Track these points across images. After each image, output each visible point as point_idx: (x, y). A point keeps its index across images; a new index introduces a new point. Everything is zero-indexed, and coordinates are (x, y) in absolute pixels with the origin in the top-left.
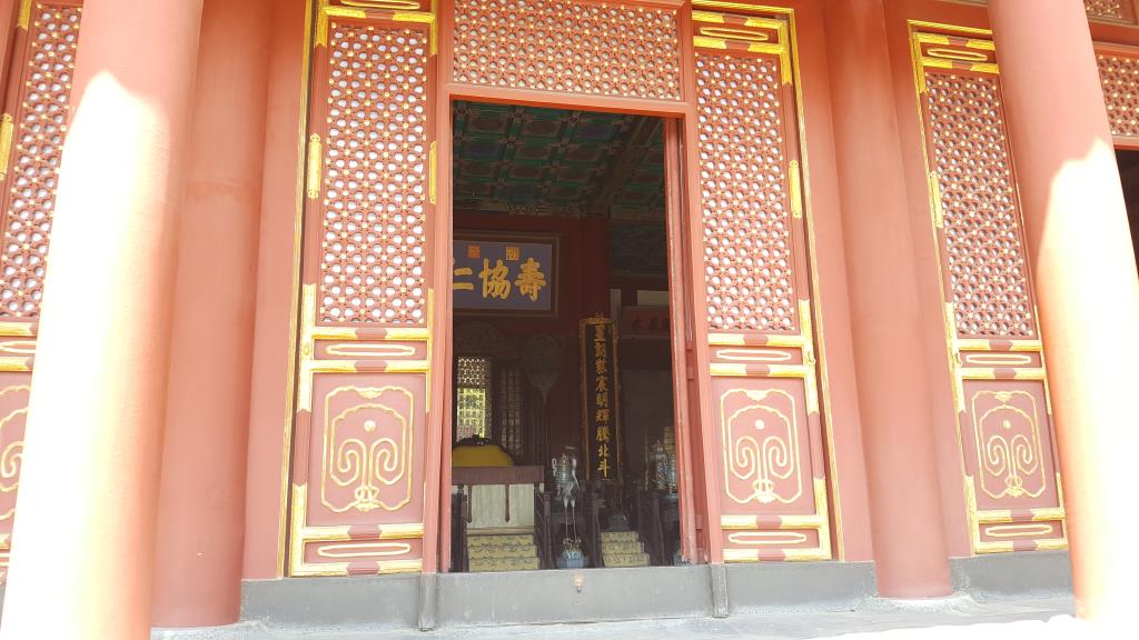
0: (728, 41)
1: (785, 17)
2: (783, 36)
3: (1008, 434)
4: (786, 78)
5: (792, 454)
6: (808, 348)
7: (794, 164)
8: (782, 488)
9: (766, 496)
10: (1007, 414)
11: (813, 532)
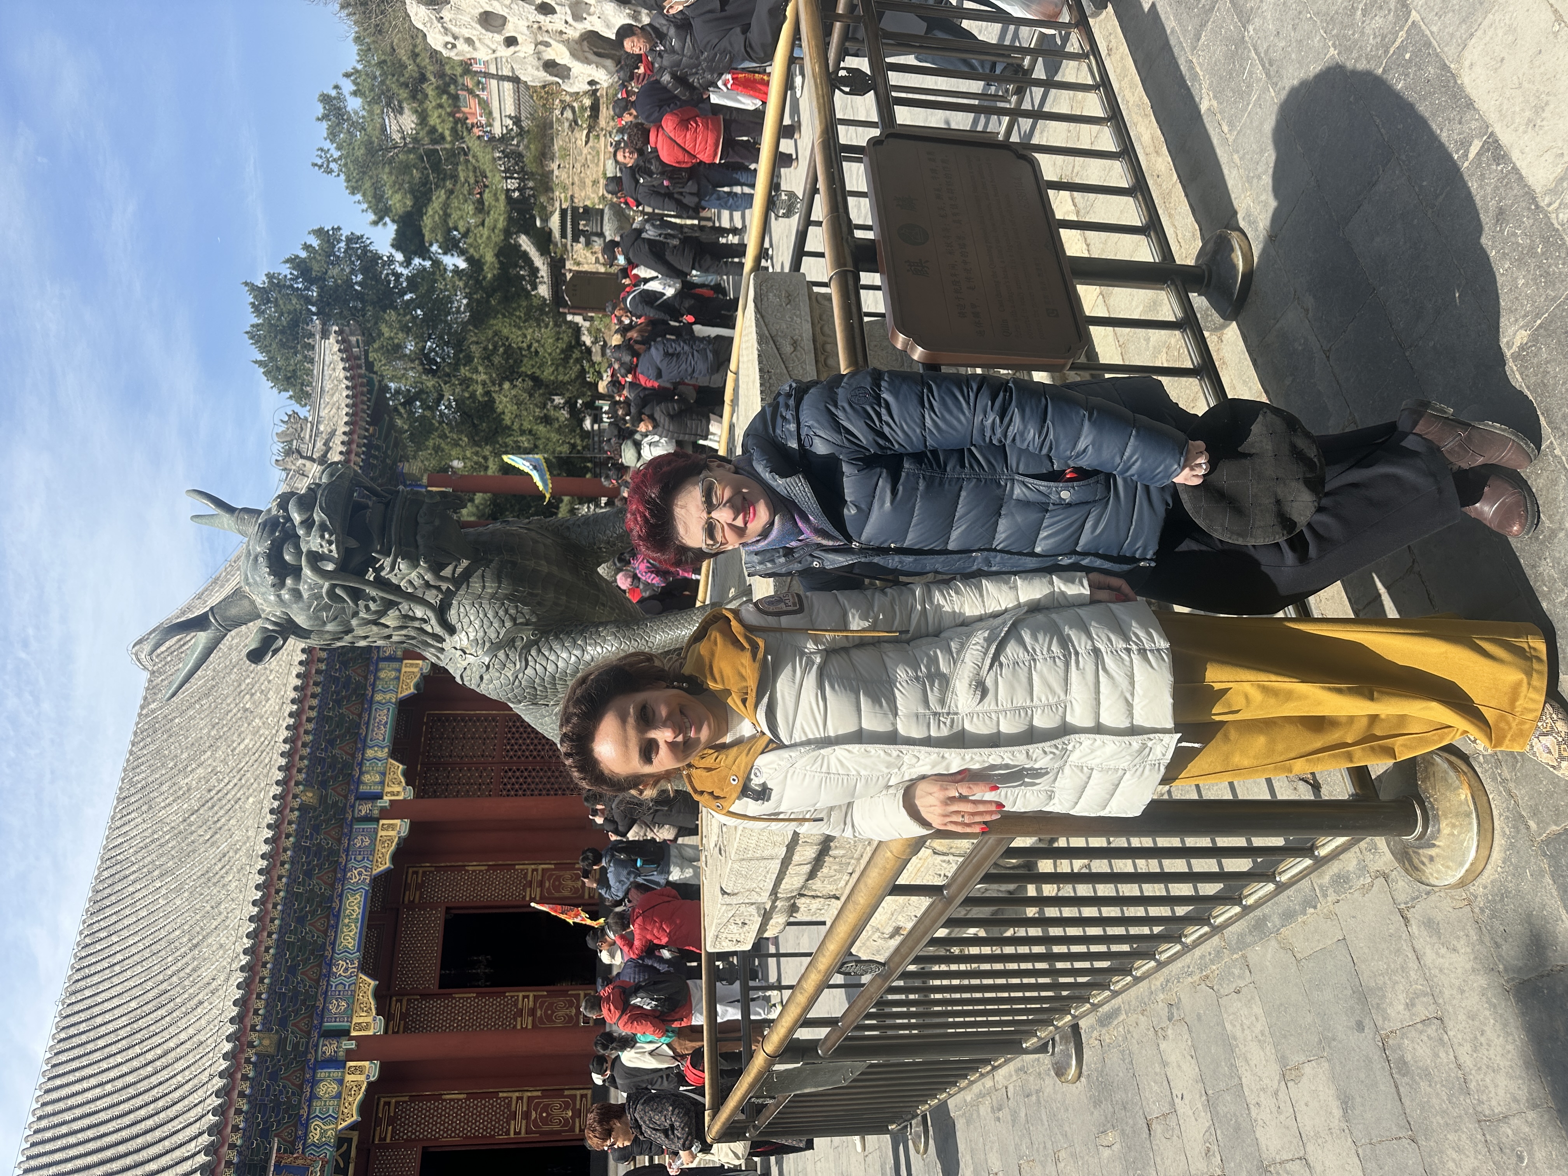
0: (388, 1125)
1: (379, 1099)
2: (387, 1099)
3: (553, 1012)
4: (407, 1099)
5: (557, 1103)
6: (517, 1094)
7: (444, 1097)
8: (566, 1108)
9: (570, 1114)
10: (546, 1012)
11: (582, 1096)
